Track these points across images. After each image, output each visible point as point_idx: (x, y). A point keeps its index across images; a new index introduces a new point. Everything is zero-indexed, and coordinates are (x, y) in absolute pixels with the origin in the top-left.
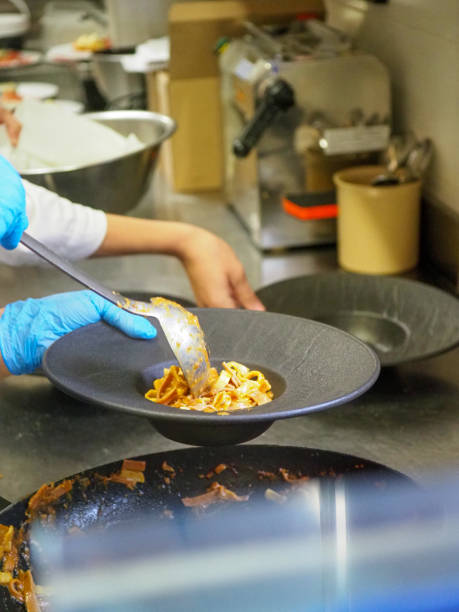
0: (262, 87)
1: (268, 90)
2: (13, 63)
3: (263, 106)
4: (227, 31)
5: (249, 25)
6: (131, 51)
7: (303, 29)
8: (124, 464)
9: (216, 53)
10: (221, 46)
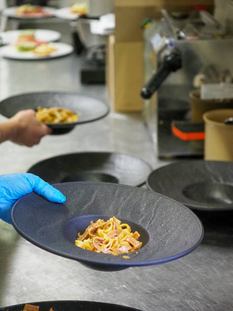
0: (163, 55)
1: (166, 57)
2: (38, 15)
3: (162, 67)
4: (151, 15)
5: (164, 12)
6: (97, 18)
7: (198, 16)
8: (25, 307)
9: (143, 28)
10: (145, 24)
